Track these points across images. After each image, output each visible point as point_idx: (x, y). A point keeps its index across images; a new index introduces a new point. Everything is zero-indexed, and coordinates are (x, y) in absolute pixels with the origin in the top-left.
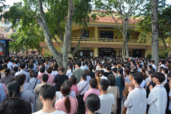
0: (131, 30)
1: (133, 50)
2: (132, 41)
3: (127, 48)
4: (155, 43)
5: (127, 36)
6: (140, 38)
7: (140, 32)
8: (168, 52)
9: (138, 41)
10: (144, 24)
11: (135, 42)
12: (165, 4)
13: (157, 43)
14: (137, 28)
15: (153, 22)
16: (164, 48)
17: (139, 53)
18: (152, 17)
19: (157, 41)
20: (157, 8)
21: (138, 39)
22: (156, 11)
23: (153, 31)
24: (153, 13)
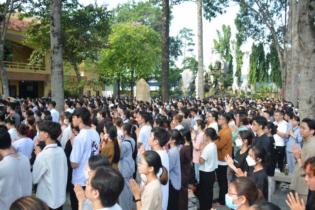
0: (14, 43)
1: (20, 82)
2: (16, 64)
3: (4, 79)
4: (57, 70)
5: (5, 53)
6: (33, 60)
7: (33, 47)
8: (83, 87)
9: (29, 64)
10: (40, 33)
11: (24, 68)
12: (78, 3)
13: (60, 70)
14: (27, 40)
15: (53, 31)
16: (76, 80)
17: (32, 90)
18: (52, 21)
19: (60, 66)
20: (59, 6)
21: (28, 62)
22: (58, 12)
23: (53, 47)
24: (53, 14)
